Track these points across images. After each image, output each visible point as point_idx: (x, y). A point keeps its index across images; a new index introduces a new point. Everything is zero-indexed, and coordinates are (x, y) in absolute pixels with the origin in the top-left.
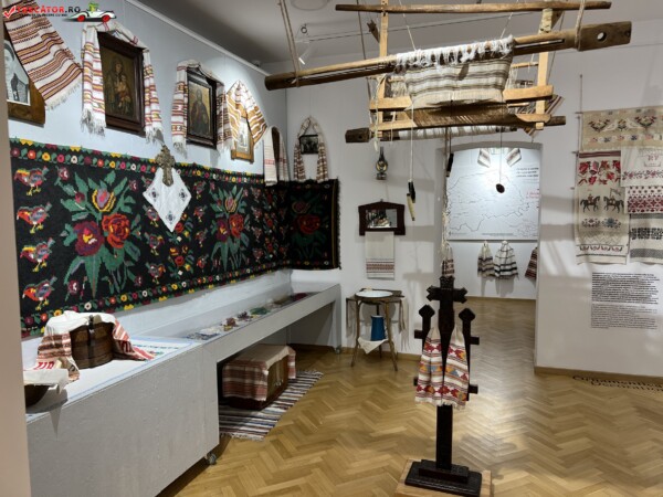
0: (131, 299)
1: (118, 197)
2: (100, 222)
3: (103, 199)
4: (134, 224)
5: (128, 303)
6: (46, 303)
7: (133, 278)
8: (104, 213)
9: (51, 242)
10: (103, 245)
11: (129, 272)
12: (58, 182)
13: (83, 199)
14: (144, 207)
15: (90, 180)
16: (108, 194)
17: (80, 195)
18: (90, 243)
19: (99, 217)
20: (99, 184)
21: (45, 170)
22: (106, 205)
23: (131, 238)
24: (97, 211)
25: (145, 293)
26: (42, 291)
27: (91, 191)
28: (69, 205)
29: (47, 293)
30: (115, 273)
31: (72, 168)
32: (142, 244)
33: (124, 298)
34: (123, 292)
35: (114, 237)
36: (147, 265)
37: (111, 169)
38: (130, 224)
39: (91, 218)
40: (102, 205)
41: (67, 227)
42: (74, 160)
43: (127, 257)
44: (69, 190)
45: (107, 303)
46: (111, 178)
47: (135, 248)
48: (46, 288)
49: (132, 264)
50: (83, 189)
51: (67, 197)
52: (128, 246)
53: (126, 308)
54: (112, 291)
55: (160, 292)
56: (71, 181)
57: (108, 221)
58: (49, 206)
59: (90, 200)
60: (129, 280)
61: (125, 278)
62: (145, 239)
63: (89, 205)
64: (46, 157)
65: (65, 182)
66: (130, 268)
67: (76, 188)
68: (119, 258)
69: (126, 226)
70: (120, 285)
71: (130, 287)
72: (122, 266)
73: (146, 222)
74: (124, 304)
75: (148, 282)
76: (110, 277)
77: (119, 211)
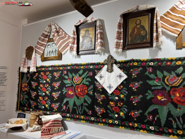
0: (85, 119)
1: (83, 79)
2: (75, 87)
3: (77, 79)
4: (90, 89)
5: (83, 120)
6: (56, 110)
7: (87, 110)
8: (76, 85)
9: (60, 92)
10: (75, 96)
11: (85, 108)
12: (63, 75)
13: (70, 79)
14: (95, 82)
15: (73, 74)
16: (79, 78)
18: (71, 94)
19: (74, 86)
20: (76, 74)
21: (61, 72)
22: (78, 82)
23: (88, 94)
24: (74, 83)
25: (92, 119)
26: (56, 106)
27: (73, 77)
28: (66, 82)
29: (57, 107)
30: (79, 106)
31: (68, 70)
32: (93, 97)
33: (82, 117)
34: (82, 115)
35: (80, 93)
36: (95, 107)
37: (81, 69)
38: (88, 89)
39: (72, 86)
40: (76, 82)
41: (64, 88)
42: (69, 68)
43: (85, 101)
44: (66, 77)
45: (75, 117)
46: (81, 72)
47: (89, 98)
48: (57, 105)
49: (87, 105)
50: (71, 76)
51: (65, 79)
52: (87, 98)
53: (82, 121)
54: (78, 113)
55: (101, 121)
56: (67, 75)
57: (78, 87)
58: (60, 82)
59: (72, 80)
60: (85, 111)
61: (83, 110)
62: (94, 96)
63: (72, 82)
64: (61, 68)
65: (65, 75)
66: (86, 106)
68: (82, 101)
69: (85, 89)
70: (81, 112)
71: (85, 113)
72: (82, 105)
73: (95, 89)
74: (81, 119)
75: (95, 114)
76: (77, 108)
77: (83, 84)
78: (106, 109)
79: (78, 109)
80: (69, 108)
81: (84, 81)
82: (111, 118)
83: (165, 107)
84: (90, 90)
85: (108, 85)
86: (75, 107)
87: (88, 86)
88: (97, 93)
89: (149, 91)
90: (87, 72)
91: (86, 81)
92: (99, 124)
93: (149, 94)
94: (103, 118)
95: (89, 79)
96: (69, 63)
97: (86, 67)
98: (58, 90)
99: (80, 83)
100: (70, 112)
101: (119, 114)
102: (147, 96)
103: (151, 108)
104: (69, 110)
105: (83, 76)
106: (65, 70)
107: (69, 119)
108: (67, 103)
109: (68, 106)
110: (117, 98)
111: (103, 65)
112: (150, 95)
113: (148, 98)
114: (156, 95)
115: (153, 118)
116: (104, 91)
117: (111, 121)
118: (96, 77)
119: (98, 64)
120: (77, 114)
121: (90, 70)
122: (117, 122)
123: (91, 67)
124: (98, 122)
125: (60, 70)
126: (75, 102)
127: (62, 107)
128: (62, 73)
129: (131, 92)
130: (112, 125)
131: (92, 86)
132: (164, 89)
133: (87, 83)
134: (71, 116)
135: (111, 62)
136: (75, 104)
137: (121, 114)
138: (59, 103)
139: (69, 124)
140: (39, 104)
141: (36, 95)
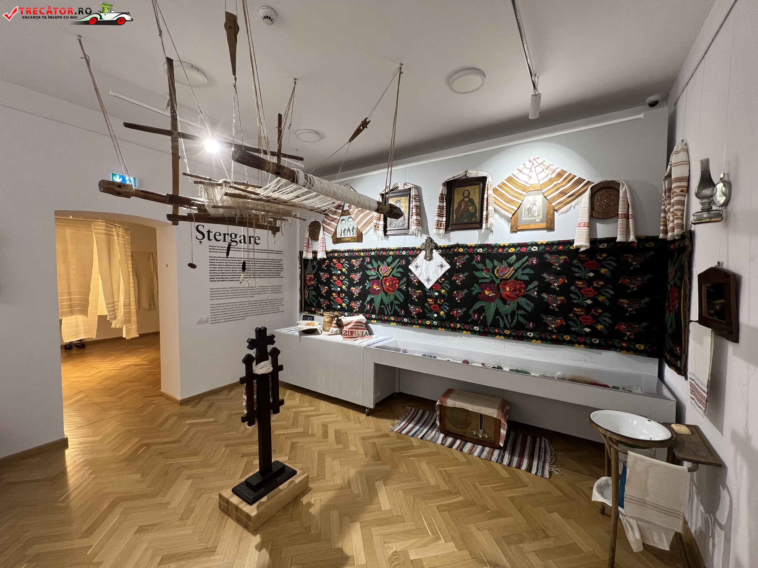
0: (396, 320)
1: (393, 269)
2: (382, 280)
3: (385, 270)
4: (402, 282)
5: (394, 321)
6: (357, 310)
7: (399, 310)
8: (384, 277)
9: (361, 287)
10: (382, 291)
11: (396, 306)
12: (365, 263)
13: (375, 270)
14: (409, 274)
15: (379, 261)
16: (388, 267)
17: (374, 269)
18: (377, 289)
19: (381, 278)
20: (383, 263)
21: (361, 259)
22: (385, 273)
23: (399, 289)
24: (381, 275)
25: (406, 320)
26: (356, 305)
27: (379, 266)
28: (369, 273)
29: (358, 306)
30: (388, 305)
31: (371, 257)
32: (406, 294)
33: (392, 318)
34: (392, 316)
35: (389, 288)
36: (409, 305)
37: (390, 255)
38: (399, 282)
39: (378, 278)
40: (384, 273)
41: (367, 281)
42: (373, 253)
43: (396, 298)
44: (370, 266)
45: (383, 318)
46: (389, 260)
47: (401, 295)
48: (358, 304)
49: (399, 303)
50: (375, 265)
51: (368, 269)
52: (398, 294)
53: (392, 323)
54: (386, 313)
55: (416, 322)
56: (370, 263)
57: (386, 280)
58: (361, 273)
59: (378, 270)
60: (395, 310)
61: (393, 309)
62: (408, 291)
63: (377, 273)
64: (362, 254)
65: (368, 263)
66: (397, 304)
67: (372, 265)
68: (392, 298)
69: (396, 283)
70: (390, 312)
71: (396, 314)
72: (392, 303)
73: (409, 283)
74: (391, 321)
75: (408, 314)
76: (386, 306)
77: (393, 276)
78: (423, 307)
79: (386, 309)
80: (374, 307)
81: (394, 272)
82: (429, 319)
83: (493, 304)
84: (402, 284)
85: (426, 278)
86: (383, 306)
87: (400, 279)
88: (411, 288)
89: (475, 285)
90: (398, 259)
91: (397, 272)
92: (414, 326)
93: (476, 288)
94: (419, 318)
95: (401, 270)
96: (373, 247)
97: (397, 253)
98: (358, 284)
99: (389, 275)
100: (377, 313)
101: (438, 314)
102: (474, 290)
103: (477, 306)
104: (375, 310)
105: (393, 265)
106: (367, 256)
107: (375, 321)
108: (372, 301)
109: (373, 304)
110: (437, 294)
111: (420, 250)
112: (476, 290)
113: (474, 293)
114: (483, 290)
115: (479, 317)
116: (421, 285)
117: (428, 322)
118: (410, 267)
119: (414, 249)
120: (385, 315)
121: (402, 257)
122: (435, 323)
123: (404, 253)
124: (412, 324)
125: (360, 257)
126: (382, 300)
127: (365, 307)
128: (363, 261)
129: (454, 287)
130: (430, 327)
131: (405, 279)
132: (493, 282)
133: (399, 275)
134: (377, 318)
135: (431, 246)
136: (382, 303)
137: (442, 313)
138: (361, 301)
139: (375, 327)
140: (332, 303)
141: (327, 291)
